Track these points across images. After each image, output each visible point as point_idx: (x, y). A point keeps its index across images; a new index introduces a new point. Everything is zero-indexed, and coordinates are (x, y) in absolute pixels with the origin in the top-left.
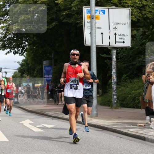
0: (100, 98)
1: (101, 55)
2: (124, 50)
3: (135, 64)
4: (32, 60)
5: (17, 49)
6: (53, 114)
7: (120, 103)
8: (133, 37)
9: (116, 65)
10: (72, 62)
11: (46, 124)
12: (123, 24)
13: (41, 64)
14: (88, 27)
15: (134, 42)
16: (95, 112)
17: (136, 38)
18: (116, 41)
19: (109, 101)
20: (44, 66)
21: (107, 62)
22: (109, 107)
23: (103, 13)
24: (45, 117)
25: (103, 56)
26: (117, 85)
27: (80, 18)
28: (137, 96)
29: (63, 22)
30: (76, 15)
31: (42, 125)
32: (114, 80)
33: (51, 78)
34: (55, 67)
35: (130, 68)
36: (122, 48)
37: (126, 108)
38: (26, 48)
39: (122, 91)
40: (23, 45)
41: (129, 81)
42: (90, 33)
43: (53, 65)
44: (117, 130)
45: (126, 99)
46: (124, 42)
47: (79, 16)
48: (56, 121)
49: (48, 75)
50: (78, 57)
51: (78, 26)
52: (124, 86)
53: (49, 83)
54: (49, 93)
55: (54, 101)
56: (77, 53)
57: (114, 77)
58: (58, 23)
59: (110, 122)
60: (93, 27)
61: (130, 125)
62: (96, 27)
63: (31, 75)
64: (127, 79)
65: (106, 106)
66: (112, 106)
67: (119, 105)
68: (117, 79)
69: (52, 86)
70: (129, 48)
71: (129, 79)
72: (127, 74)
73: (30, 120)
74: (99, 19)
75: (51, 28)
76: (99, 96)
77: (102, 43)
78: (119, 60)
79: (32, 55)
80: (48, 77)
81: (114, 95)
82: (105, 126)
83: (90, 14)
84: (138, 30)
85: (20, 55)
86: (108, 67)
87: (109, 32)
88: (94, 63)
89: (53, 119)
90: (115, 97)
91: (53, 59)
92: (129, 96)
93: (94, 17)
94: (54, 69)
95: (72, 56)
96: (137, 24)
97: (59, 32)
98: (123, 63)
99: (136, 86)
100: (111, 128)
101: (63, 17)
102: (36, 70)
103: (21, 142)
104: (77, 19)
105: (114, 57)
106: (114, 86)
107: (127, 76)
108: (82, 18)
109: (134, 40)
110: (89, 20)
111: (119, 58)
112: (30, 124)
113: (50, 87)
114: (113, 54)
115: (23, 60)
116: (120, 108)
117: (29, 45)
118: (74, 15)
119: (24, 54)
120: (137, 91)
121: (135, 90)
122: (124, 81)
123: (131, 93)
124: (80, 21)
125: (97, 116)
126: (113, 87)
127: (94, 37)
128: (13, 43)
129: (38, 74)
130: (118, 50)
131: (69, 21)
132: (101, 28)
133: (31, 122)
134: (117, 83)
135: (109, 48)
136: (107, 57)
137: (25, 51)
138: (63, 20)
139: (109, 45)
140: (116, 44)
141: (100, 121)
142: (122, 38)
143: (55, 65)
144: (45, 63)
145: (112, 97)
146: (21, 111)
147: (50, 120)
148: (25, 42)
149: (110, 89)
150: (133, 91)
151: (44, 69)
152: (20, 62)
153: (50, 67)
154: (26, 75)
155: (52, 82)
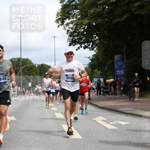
4: (103, 55)
5: (87, 44)
6: (126, 111)
13: (113, 59)
20: (116, 61)
24: (119, 114)
29: (135, 14)
30: (149, 6)
31: (116, 122)
33: (123, 73)
34: (127, 61)
38: (96, 43)
40: (94, 40)
43: (125, 59)
48: (131, 117)
49: (120, 70)
53: (121, 78)
54: (122, 88)
58: (129, 15)
63: (102, 70)
69: (124, 81)
73: (103, 117)
75: (122, 20)
79: (102, 49)
80: (120, 72)
85: (90, 50)
89: (127, 116)
94: (126, 63)
97: (131, 25)
101: (135, 9)
102: (107, 65)
103: (95, 139)
112: (103, 120)
115: (94, 55)
117: (99, 39)
118: (146, 6)
119: (95, 49)
128: (83, 38)
129: (109, 69)
131: (141, 13)
133: (104, 119)
137: (95, 46)
138: (135, 12)
143: (127, 59)
144: (116, 57)
146: (94, 108)
147: (123, 117)
148: (95, 37)
151: (116, 64)
152: (91, 57)
153: (122, 62)
154: (97, 71)
155: (124, 77)
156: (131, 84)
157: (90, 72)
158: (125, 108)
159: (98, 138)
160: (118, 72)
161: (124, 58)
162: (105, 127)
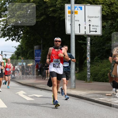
0: (78, 75)
1: (78, 41)
2: (97, 38)
3: (105, 48)
4: (26, 45)
5: (14, 37)
6: (41, 87)
7: (93, 78)
8: (103, 27)
9: (90, 49)
10: (56, 47)
11: (36, 94)
12: (95, 17)
13: (33, 48)
14: (68, 20)
15: (104, 31)
16: (74, 85)
17: (106, 28)
18: (91, 31)
19: (84, 77)
21: (83, 47)
22: (84, 81)
23: (80, 9)
24: (35, 89)
25: (80, 42)
26: (90, 64)
27: (62, 13)
28: (106, 73)
29: (50, 16)
30: (60, 11)
31: (33, 95)
32: (88, 60)
33: (40, 59)
34: (43, 51)
35: (101, 51)
36: (95, 36)
37: (97, 82)
38: (21, 36)
39: (94, 69)
40: (19, 34)
41: (100, 61)
42: (70, 25)
44: (90, 99)
45: (98, 75)
46: (96, 31)
47: (62, 12)
48: (44, 92)
49: (38, 57)
50: (60, 43)
51: (61, 19)
52: (96, 65)
53: (38, 63)
54: (39, 70)
55: (42, 76)
56: (59, 40)
57: (88, 58)
58: (46, 17)
59: (85, 92)
60: (72, 20)
61: (101, 95)
62: (75, 20)
63: (25, 57)
64: (98, 60)
65: (82, 80)
66: (87, 80)
67: (92, 80)
68: (91, 60)
69: (41, 65)
70: (100, 36)
71: (100, 60)
72: (99, 56)
73: (24, 91)
74: (77, 14)
75: (40, 20)
76: (77, 73)
77: (80, 32)
78: (92, 45)
79: (26, 41)
80: (38, 58)
81: (88, 72)
82: (81, 96)
83: (70, 10)
84: (107, 22)
85: (17, 42)
86: (84, 50)
87: (85, 23)
88: (73, 47)
89: (41, 90)
90: (89, 73)
91: (42, 45)
92: (100, 72)
93: (74, 13)
94: (42, 52)
95: (55, 42)
96: (107, 18)
97: (47, 24)
98: (95, 47)
99: (105, 65)
100: (86, 98)
101: (50, 12)
102: (29, 53)
103: (17, 108)
104: (60, 14)
105: (89, 42)
106: (89, 65)
107: (99, 57)
108: (64, 13)
109: (104, 30)
110: (70, 15)
111: (93, 43)
112: (23, 94)
113: (39, 66)
114: (88, 40)
115: (19, 46)
116: (92, 82)
117: (23, 33)
118: (58, 10)
119: (20, 41)
120: (106, 69)
121: (104, 68)
122: (96, 61)
123: (102, 70)
124: (63, 15)
125: (75, 88)
126: (87, 66)
127: (74, 28)
129: (30, 56)
130: (92, 37)
131: (54, 15)
132: (79, 21)
133: (25, 93)
134: (91, 63)
135: (85, 36)
136: (83, 43)
137: (20, 38)
138: (50, 14)
139: (85, 34)
140: (90, 33)
141: (77, 91)
142: (95, 29)
143: (43, 49)
144: (36, 47)
145: (86, 74)
146: (17, 85)
147: (39, 91)
148: (20, 32)
149: (85, 68)
150: (103, 69)
151: (35, 52)
152: (17, 47)
153: (39, 51)
154: (21, 57)
155: (40, 62)
156: (44, 67)
157: (16, 58)
158: (40, 85)
159: (19, 107)
160: (36, 59)
161: (41, 48)
162: (25, 99)
